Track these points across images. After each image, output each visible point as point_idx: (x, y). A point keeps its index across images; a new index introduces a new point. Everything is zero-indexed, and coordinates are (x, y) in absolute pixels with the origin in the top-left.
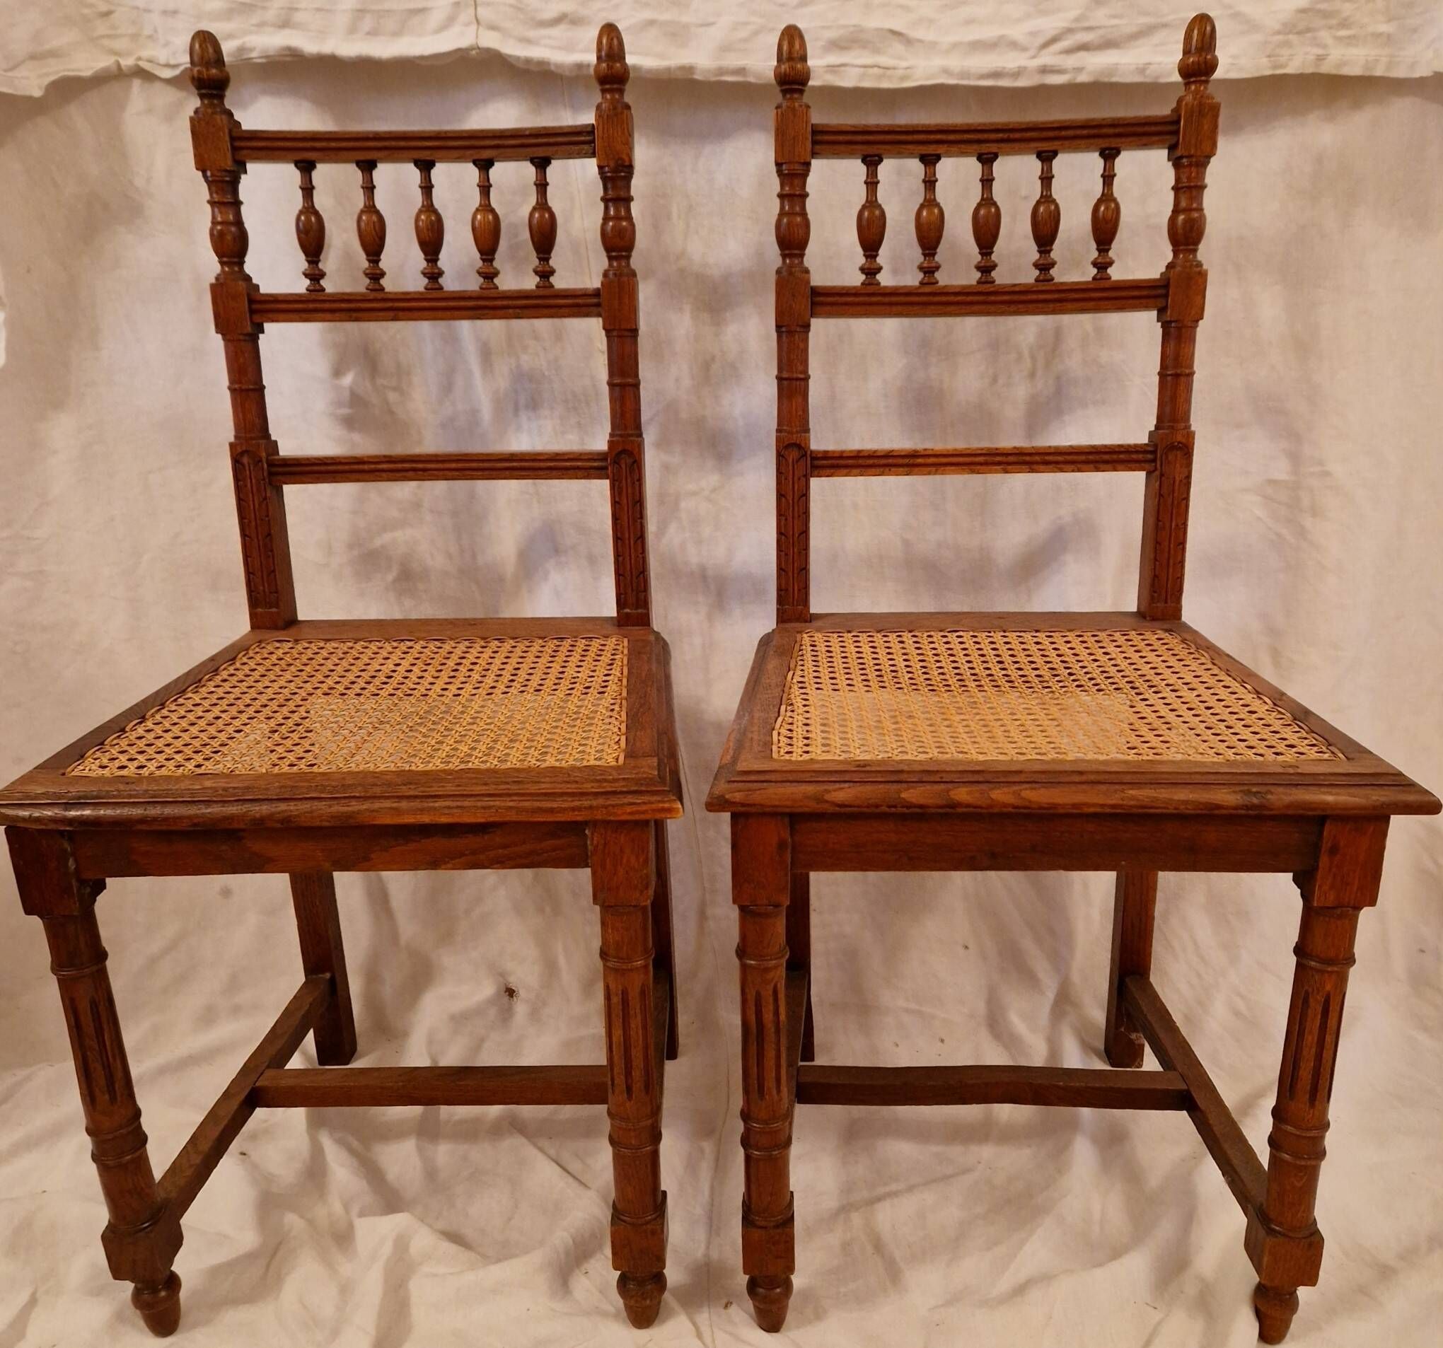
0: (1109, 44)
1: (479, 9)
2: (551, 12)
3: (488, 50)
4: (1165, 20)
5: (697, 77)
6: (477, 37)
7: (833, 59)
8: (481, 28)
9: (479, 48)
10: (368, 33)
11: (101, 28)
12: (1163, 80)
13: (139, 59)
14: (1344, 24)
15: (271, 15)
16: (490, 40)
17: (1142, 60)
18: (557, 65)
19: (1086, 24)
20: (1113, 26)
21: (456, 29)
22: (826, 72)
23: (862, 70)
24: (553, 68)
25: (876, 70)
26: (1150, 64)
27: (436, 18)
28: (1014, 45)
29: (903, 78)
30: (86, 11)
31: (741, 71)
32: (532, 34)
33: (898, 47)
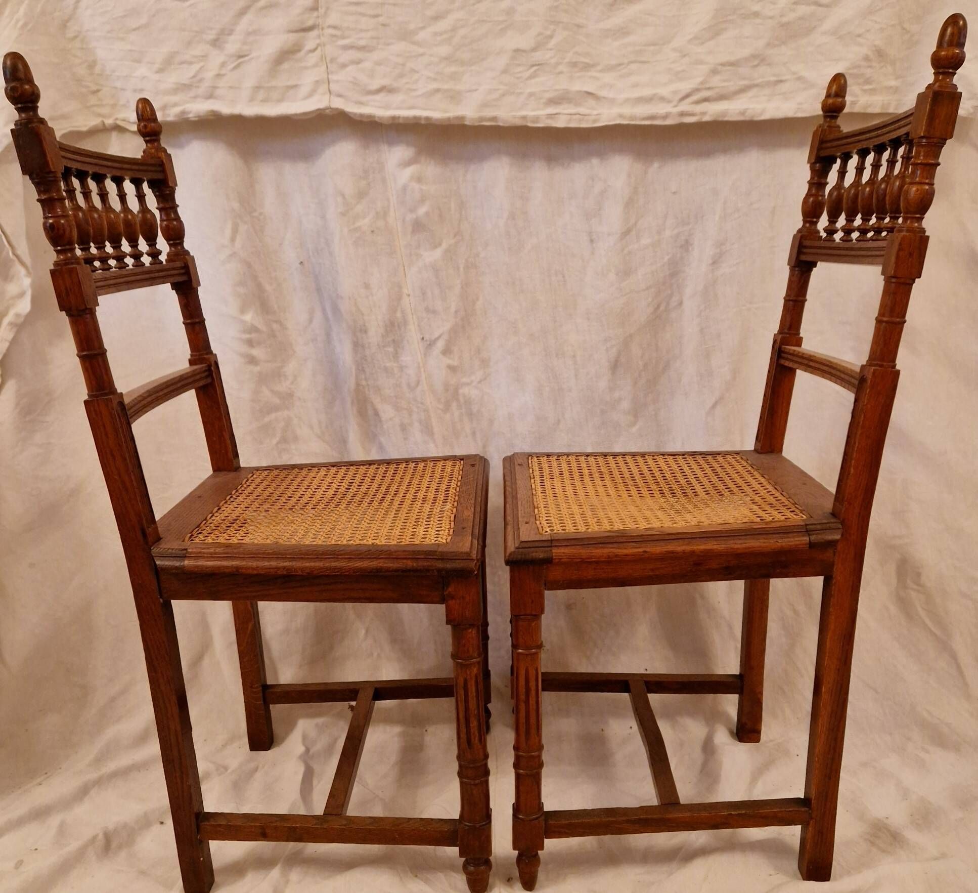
0: (722, 97)
1: (331, 85)
2: (376, 84)
3: (337, 109)
4: (756, 82)
5: (467, 123)
6: (330, 102)
7: (551, 110)
8: (332, 97)
9: (331, 108)
10: (262, 101)
11: (93, 100)
12: (756, 119)
13: (117, 119)
14: (868, 81)
15: (201, 91)
16: (338, 104)
17: (745, 107)
18: (378, 117)
19: (708, 86)
20: (722, 87)
21: (316, 98)
22: (547, 118)
23: (569, 116)
24: (377, 119)
25: (578, 116)
26: (747, 109)
27: (304, 90)
28: (662, 99)
29: (595, 121)
30: (84, 90)
31: (494, 119)
32: (365, 99)
33: (591, 102)
